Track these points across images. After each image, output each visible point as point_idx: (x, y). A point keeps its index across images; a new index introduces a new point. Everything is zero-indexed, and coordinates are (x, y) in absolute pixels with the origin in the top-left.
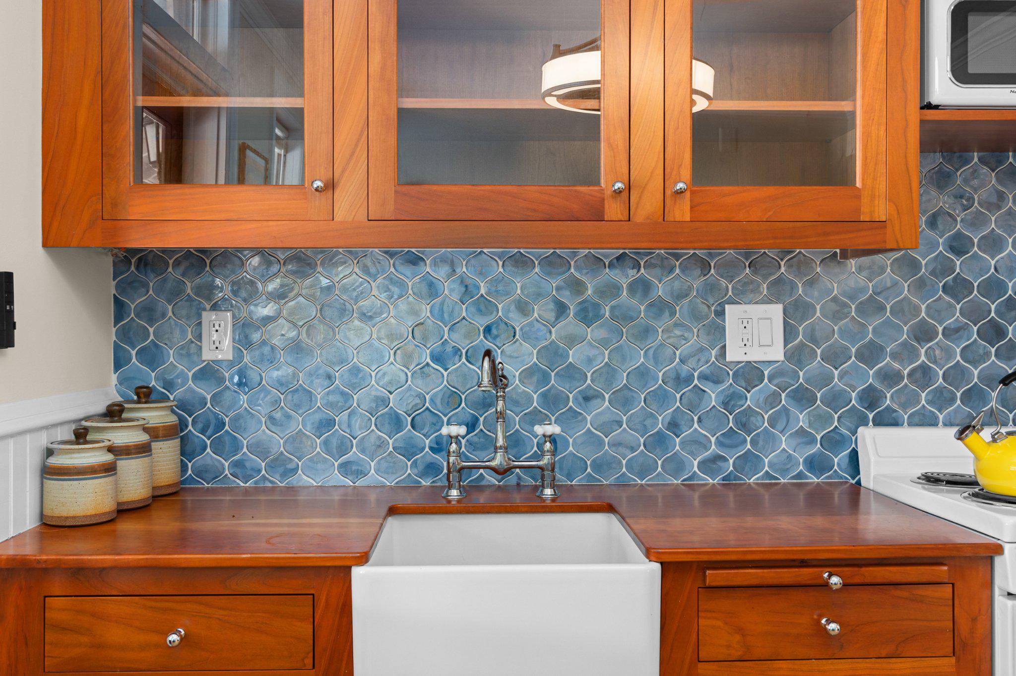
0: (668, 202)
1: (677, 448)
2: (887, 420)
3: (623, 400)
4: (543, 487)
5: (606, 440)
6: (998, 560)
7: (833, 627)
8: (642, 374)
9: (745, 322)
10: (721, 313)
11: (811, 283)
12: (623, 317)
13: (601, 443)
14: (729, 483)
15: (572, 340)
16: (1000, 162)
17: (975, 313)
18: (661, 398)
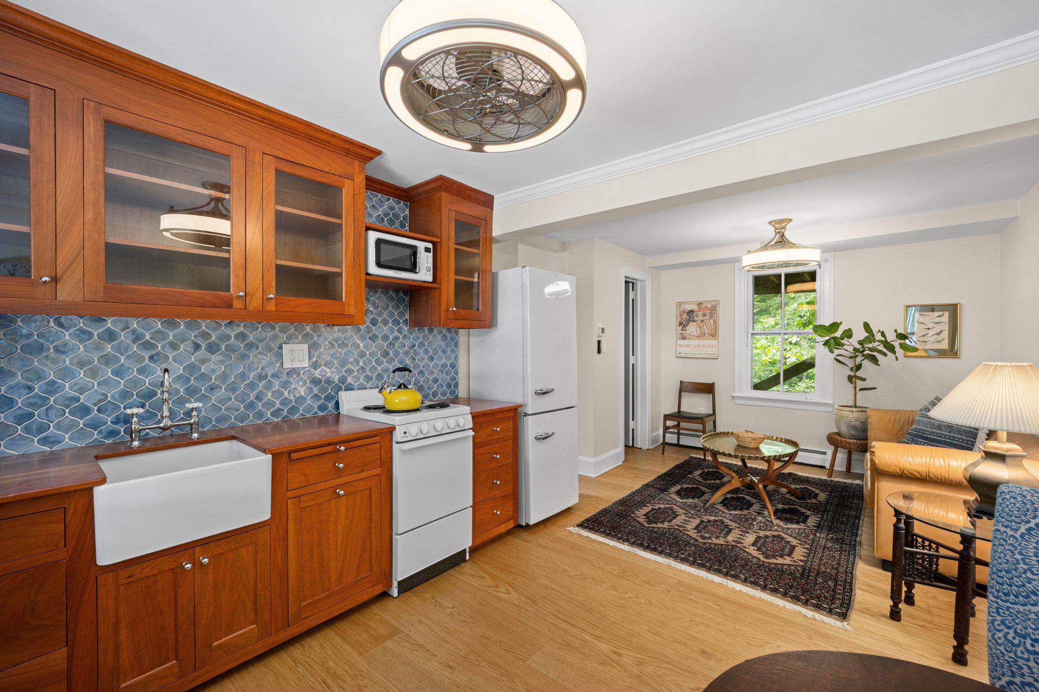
0: (264, 302)
1: (260, 407)
2: (349, 388)
3: (232, 388)
4: (192, 433)
5: (223, 407)
6: (394, 433)
7: (341, 465)
8: (243, 376)
9: (292, 352)
10: (281, 347)
11: (319, 336)
12: (231, 349)
13: (220, 409)
14: (285, 420)
15: (204, 361)
16: (387, 294)
17: (380, 347)
18: (252, 386)
